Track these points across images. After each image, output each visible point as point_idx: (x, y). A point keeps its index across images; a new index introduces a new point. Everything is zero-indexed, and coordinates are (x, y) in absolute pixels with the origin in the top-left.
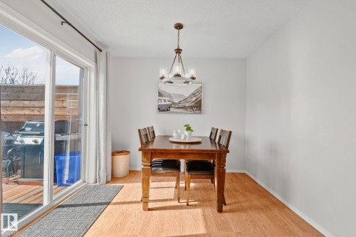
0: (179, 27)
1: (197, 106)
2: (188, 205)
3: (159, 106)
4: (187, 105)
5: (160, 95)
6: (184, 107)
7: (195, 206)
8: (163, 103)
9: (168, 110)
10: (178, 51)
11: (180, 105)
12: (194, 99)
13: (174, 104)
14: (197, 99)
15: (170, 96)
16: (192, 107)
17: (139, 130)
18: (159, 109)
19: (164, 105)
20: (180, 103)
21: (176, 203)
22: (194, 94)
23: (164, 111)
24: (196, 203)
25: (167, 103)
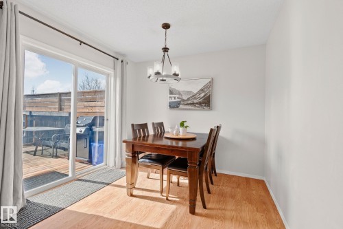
0: (166, 26)
1: (206, 102)
2: (167, 199)
3: (169, 103)
4: (195, 101)
5: (171, 92)
6: (193, 104)
7: (174, 202)
8: (173, 100)
9: (177, 107)
10: (166, 50)
11: (189, 102)
12: (202, 95)
13: (184, 100)
14: (206, 95)
15: (179, 93)
16: (200, 104)
17: (133, 125)
18: (170, 106)
19: (173, 102)
20: (188, 99)
21: (158, 195)
22: (202, 90)
23: (174, 107)
24: (178, 199)
25: (177, 100)
